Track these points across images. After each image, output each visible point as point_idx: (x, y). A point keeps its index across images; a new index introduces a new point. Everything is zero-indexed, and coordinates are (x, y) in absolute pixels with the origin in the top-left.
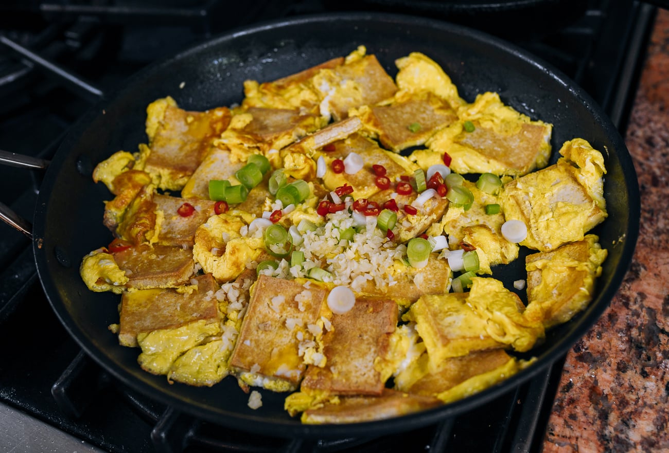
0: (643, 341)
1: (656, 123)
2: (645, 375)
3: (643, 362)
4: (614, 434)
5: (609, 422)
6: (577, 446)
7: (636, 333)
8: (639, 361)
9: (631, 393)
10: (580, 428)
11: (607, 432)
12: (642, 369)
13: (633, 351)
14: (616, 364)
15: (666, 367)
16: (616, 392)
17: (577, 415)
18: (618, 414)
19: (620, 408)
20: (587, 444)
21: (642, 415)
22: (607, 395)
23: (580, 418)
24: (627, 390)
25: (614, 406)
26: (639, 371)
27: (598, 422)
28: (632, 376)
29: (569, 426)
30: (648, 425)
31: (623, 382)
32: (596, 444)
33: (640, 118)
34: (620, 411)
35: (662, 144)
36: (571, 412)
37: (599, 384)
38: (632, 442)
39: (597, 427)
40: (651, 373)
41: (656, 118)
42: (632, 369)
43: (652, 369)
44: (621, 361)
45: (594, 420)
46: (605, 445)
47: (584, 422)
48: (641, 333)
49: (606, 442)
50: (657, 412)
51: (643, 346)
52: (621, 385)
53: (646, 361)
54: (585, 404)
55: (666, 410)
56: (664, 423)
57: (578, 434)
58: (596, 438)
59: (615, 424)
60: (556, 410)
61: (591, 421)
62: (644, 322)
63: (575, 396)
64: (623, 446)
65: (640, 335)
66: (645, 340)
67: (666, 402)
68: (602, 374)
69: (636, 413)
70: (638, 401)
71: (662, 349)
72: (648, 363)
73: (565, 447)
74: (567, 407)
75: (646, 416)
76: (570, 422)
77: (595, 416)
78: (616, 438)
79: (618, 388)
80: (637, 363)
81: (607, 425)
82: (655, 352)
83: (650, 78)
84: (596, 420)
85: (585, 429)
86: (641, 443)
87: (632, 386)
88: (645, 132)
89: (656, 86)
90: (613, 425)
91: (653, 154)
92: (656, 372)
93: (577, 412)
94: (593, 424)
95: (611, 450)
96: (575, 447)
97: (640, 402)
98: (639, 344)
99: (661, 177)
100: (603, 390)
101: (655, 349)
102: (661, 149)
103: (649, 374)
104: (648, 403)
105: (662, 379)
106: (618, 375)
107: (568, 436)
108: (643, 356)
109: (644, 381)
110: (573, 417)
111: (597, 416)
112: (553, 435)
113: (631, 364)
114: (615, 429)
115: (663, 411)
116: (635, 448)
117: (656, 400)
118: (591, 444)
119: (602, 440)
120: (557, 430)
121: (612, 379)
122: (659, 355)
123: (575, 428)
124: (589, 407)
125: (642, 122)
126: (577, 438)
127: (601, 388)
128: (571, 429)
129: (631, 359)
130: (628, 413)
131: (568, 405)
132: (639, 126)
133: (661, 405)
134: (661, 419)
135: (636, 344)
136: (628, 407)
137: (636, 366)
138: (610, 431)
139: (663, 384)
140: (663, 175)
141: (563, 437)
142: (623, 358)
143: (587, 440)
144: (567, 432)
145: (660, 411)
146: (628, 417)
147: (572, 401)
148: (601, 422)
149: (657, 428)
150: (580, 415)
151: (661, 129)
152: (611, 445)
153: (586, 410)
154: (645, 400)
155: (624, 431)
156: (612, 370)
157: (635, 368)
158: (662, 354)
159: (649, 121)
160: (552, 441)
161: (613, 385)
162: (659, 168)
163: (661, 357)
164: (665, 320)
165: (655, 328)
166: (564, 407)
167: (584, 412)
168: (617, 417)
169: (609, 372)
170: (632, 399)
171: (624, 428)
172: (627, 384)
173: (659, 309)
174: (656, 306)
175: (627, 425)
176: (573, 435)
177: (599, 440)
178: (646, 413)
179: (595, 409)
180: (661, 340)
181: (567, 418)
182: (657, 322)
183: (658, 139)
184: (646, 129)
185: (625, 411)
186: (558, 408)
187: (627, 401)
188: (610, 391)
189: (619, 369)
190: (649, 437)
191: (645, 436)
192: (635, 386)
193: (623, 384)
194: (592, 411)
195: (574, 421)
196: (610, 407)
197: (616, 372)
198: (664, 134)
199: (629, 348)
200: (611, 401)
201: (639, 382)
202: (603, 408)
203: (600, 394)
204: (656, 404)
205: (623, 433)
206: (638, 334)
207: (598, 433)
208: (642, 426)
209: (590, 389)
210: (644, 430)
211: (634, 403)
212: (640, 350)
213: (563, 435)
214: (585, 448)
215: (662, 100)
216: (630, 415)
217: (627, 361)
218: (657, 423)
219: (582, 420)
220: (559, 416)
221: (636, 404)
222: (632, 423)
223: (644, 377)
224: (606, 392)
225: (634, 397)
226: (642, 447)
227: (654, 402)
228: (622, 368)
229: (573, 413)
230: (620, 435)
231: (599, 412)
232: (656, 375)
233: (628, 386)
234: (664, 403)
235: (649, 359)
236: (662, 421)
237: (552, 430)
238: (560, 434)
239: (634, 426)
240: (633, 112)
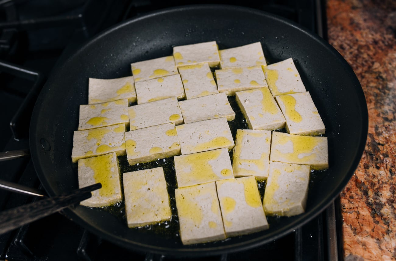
0: (372, 151)
1: (342, 36)
2: (378, 168)
3: (375, 161)
4: (373, 201)
5: (369, 196)
6: (358, 211)
7: (367, 148)
8: (373, 162)
9: (374, 178)
10: (356, 202)
11: (370, 201)
12: (376, 165)
13: (369, 157)
14: (363, 166)
15: (386, 162)
16: (367, 180)
17: (353, 196)
18: (372, 191)
19: (372, 187)
20: (363, 209)
21: (383, 188)
22: (364, 182)
23: (355, 197)
24: (372, 177)
25: (369, 187)
26: (375, 167)
27: (364, 197)
28: (372, 170)
29: (351, 202)
30: (388, 192)
31: (369, 174)
32: (367, 208)
33: (333, 36)
34: (372, 189)
35: (348, 47)
36: (350, 195)
37: (358, 178)
38: (383, 203)
39: (364, 200)
40: (381, 166)
41: (341, 34)
42: (371, 167)
43: (380, 164)
44: (365, 163)
45: (362, 197)
46: (371, 207)
47: (357, 199)
48: (370, 147)
49: (371, 206)
50: (390, 185)
51: (373, 153)
52: (369, 176)
53: (376, 161)
54: (355, 189)
55: (393, 183)
56: (394, 189)
57: (357, 205)
58: (366, 205)
59: (372, 196)
60: (342, 196)
61: (361, 197)
62: (369, 141)
63: (349, 186)
64: (379, 206)
65: (369, 148)
66: (372, 150)
67: (392, 179)
68: (358, 172)
69: (380, 188)
70: (379, 182)
71: (382, 153)
72: (377, 161)
73: (353, 213)
74: (347, 193)
75: (385, 188)
76: (351, 200)
77: (361, 194)
78: (375, 203)
79: (368, 178)
80: (372, 163)
81: (368, 197)
82: (379, 155)
83: (331, 13)
84: (363, 196)
85: (359, 202)
86: (387, 202)
87: (374, 175)
88: (337, 43)
89: (335, 17)
90: (372, 197)
91: (345, 53)
92: (382, 165)
93: (353, 195)
94: (362, 199)
95: (375, 209)
96: (358, 212)
97: (380, 182)
98: (370, 153)
99: (353, 65)
100: (361, 180)
101: (379, 154)
102: (348, 50)
103: (380, 167)
104: (384, 181)
105: (387, 168)
106: (366, 171)
107: (352, 207)
108: (374, 159)
109: (379, 171)
110: (352, 197)
111: (363, 194)
112: (345, 209)
113: (370, 164)
114: (373, 199)
115: (392, 184)
116: (385, 205)
117: (387, 179)
118: (364, 208)
119: (369, 205)
120: (346, 206)
121: (363, 173)
122: (381, 156)
123: (355, 203)
124: (357, 190)
125: (335, 37)
126: (357, 207)
127: (360, 179)
128: (353, 204)
129: (369, 161)
130: (376, 189)
131: (347, 192)
132: (334, 40)
133: (391, 181)
134: (393, 188)
135: (369, 153)
136: (376, 186)
137: (372, 164)
138: (371, 200)
139: (388, 170)
140: (354, 63)
141: (350, 208)
142: (365, 162)
143: (362, 207)
144: (352, 206)
145: (391, 184)
146: (377, 191)
147: (349, 190)
148: (366, 197)
149: (392, 193)
150: (354, 195)
151: (345, 40)
152: (374, 207)
153: (356, 192)
154: (382, 180)
155: (378, 198)
156: (362, 169)
157: (372, 165)
158: (383, 155)
159: (338, 36)
160: (346, 212)
161: (365, 177)
162: (351, 60)
163: (382, 157)
164: (378, 138)
165: (375, 143)
166: (346, 194)
167: (356, 193)
168: (372, 192)
169: (361, 170)
170: (376, 182)
171: (377, 197)
172: (371, 175)
173: (374, 133)
174: (372, 132)
175: (378, 195)
176: (355, 206)
177: (368, 206)
178: (385, 187)
179: (360, 190)
180: (380, 148)
181: (349, 199)
182: (375, 140)
183: (345, 45)
184: (338, 41)
185: (375, 188)
186: (343, 194)
187: (374, 183)
188: (365, 180)
189: (365, 168)
190: (390, 198)
191: (388, 198)
192: (375, 175)
193: (369, 175)
194: (359, 192)
195: (352, 199)
196: (367, 188)
197: (364, 170)
198: (348, 42)
199: (366, 156)
200: (367, 185)
201: (377, 172)
202: (364, 189)
203: (360, 183)
204: (388, 181)
205: (377, 200)
206: (368, 148)
207: (366, 202)
208: (385, 194)
209: (355, 181)
210: (387, 196)
211: (378, 183)
212: (372, 156)
213: (350, 207)
214: (362, 211)
215: (340, 24)
216: (378, 190)
217: (367, 163)
218: (391, 190)
219: (356, 198)
220: (345, 198)
221: (379, 184)
222: (380, 193)
223: (378, 169)
224: (363, 181)
225: (377, 180)
226: (388, 204)
227: (387, 181)
228: (366, 167)
229: (351, 195)
230: (376, 201)
231: (363, 192)
232: (383, 167)
233: (372, 175)
234: (391, 180)
235: (377, 159)
236: (393, 189)
237: (344, 206)
238: (348, 207)
239: (381, 195)
240: (329, 33)
